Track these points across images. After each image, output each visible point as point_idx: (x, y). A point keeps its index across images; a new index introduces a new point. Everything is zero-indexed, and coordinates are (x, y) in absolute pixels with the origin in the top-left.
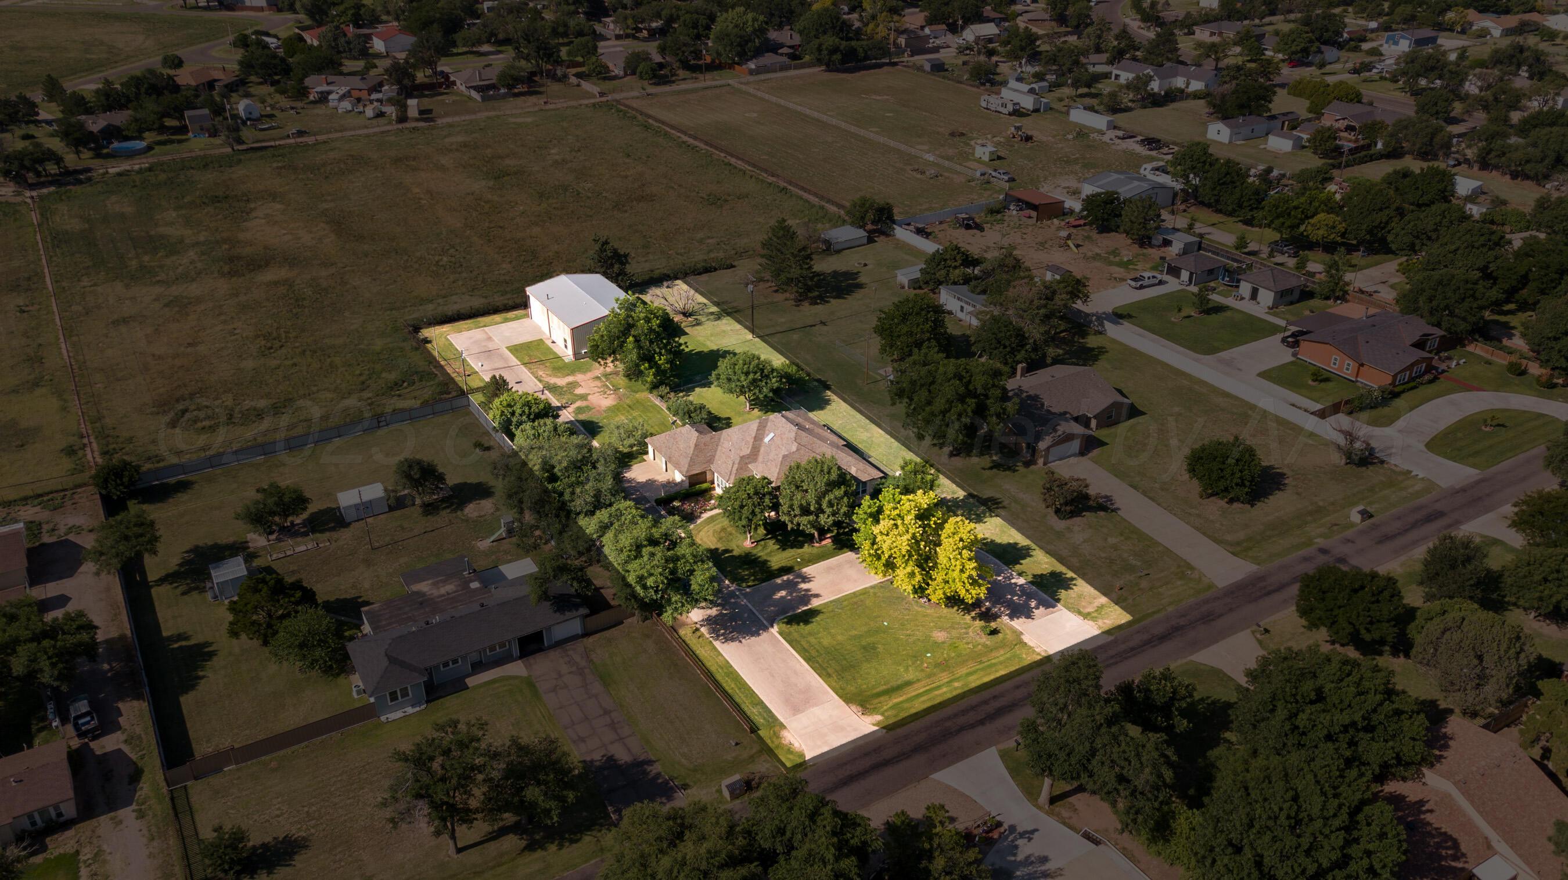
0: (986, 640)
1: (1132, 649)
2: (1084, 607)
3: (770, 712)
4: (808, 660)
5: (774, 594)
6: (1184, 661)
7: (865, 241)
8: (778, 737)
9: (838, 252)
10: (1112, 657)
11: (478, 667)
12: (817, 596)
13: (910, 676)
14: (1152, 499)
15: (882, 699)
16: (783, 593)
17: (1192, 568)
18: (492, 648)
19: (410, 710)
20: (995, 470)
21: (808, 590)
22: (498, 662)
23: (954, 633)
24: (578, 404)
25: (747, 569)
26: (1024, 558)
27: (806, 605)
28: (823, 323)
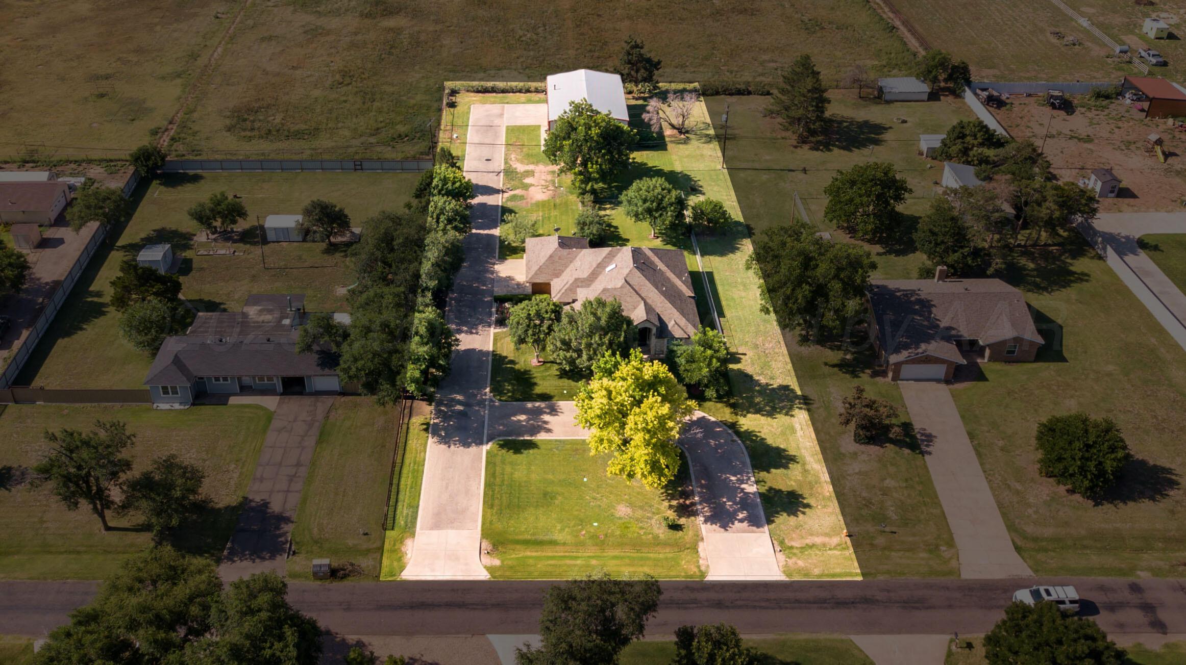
0: (662, 532)
1: (797, 601)
2: (792, 539)
3: (416, 518)
4: (488, 485)
5: (514, 415)
6: (844, 637)
7: (925, 97)
8: (402, 542)
9: (888, 102)
10: (768, 600)
11: (245, 390)
12: (549, 431)
13: (558, 537)
14: (979, 455)
15: (518, 547)
16: (523, 417)
17: (951, 543)
18: (261, 379)
19: (177, 406)
20: (836, 369)
21: (546, 423)
22: (264, 392)
23: (639, 513)
24: (518, 192)
25: (513, 385)
26: (777, 467)
27: (532, 436)
28: (805, 171)
